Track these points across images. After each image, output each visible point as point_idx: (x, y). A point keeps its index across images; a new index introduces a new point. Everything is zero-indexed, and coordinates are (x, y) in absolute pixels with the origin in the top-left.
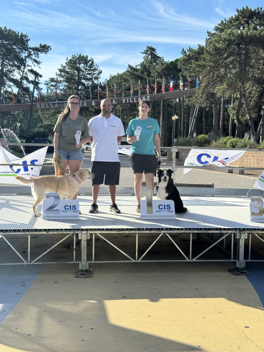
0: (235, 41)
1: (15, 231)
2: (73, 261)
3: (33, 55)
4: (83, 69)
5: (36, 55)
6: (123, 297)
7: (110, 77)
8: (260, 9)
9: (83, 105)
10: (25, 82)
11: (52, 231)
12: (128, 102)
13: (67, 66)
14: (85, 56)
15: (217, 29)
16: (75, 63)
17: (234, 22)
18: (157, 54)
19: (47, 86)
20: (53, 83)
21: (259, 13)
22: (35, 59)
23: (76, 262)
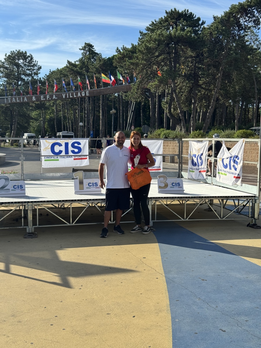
0: (164, 41)
2: (21, 226)
4: (22, 65)
7: (50, 72)
8: (186, 11)
9: (24, 100)
12: (68, 97)
13: (6, 62)
14: (24, 52)
15: (148, 29)
16: (14, 57)
17: (163, 23)
18: (95, 50)
21: (186, 14)
23: (24, 227)
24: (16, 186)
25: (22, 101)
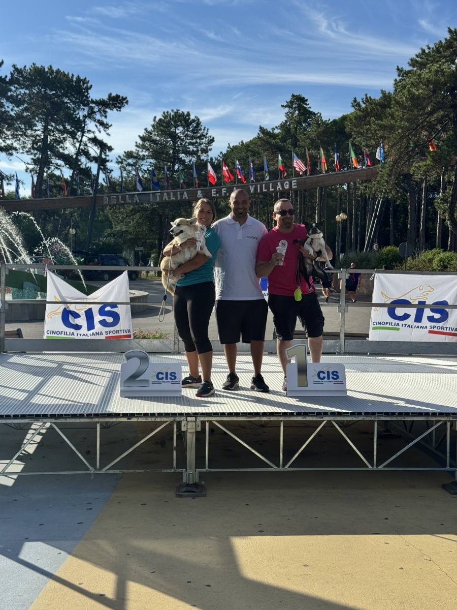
0: (446, 84)
1: (74, 416)
2: (172, 468)
3: (97, 113)
4: (182, 135)
5: (102, 113)
6: (260, 531)
7: (228, 148)
9: (182, 197)
10: (83, 159)
11: (136, 417)
12: (259, 191)
13: (154, 131)
14: (185, 114)
15: (413, 63)
16: (169, 122)
17: (444, 51)
18: (310, 107)
19: (120, 165)
20: (131, 161)
22: (101, 119)
23: (178, 470)
24: (162, 374)
25: (179, 198)
